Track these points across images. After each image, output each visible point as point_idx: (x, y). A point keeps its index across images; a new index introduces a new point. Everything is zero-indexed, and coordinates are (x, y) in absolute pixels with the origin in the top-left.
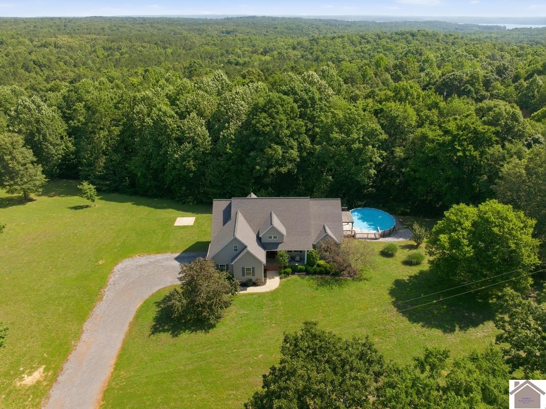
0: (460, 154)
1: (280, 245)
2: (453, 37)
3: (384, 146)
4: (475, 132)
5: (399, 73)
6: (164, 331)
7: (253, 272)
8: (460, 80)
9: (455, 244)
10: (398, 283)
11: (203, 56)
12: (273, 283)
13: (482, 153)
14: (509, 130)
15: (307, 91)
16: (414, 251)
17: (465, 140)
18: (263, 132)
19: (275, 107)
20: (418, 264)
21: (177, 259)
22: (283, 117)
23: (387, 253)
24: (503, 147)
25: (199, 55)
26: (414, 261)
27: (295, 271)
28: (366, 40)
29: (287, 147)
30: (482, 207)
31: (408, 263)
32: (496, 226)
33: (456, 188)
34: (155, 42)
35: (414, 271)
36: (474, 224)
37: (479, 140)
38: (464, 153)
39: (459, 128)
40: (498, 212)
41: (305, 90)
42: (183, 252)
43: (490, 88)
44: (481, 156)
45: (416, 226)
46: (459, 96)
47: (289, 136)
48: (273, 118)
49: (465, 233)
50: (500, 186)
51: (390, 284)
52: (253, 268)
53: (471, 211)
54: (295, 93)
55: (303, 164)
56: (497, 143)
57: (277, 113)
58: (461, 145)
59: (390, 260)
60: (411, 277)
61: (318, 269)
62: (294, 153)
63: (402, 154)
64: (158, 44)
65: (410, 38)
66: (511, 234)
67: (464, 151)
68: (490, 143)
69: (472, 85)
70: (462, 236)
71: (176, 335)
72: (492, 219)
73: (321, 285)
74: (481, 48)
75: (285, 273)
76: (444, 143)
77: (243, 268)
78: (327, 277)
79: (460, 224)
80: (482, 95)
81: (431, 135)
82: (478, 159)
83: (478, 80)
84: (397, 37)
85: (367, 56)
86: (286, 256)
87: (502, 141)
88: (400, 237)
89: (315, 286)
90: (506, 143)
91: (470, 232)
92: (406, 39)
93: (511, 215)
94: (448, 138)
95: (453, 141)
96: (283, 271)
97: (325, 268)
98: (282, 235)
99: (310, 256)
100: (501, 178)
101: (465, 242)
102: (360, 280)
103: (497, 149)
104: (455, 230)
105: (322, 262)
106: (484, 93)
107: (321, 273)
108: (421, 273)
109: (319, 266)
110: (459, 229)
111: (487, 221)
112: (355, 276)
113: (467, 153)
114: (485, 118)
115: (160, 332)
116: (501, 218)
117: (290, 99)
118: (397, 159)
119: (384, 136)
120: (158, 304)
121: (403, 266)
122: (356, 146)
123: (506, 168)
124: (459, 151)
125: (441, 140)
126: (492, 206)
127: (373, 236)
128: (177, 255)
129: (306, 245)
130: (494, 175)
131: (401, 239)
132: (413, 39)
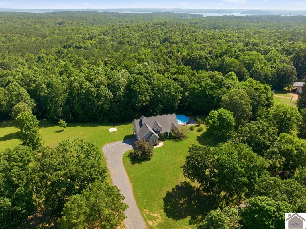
0: (207, 93)
1: (161, 131)
2: (182, 25)
3: (181, 92)
4: (211, 85)
5: (171, 55)
6: (136, 163)
7: (155, 141)
8: (196, 58)
9: (214, 122)
10: (198, 137)
11: (56, 42)
12: (161, 144)
13: (214, 92)
14: (221, 83)
15: (147, 73)
16: (199, 127)
17: (208, 88)
18: (137, 91)
19: (138, 81)
20: (202, 131)
21: (123, 142)
22: (143, 85)
23: (192, 129)
24: (220, 90)
25: (54, 41)
26: (201, 130)
27: (166, 139)
28: (141, 29)
29: (145, 96)
30: (219, 110)
31: (199, 131)
32: (224, 116)
33: (207, 104)
34: (20, 33)
35: (201, 133)
36: (218, 116)
37: (212, 88)
38: (209, 93)
39: (206, 84)
40: (224, 112)
41: (146, 72)
42: (124, 140)
43: (208, 60)
44: (214, 93)
45: (198, 119)
46: (201, 70)
47: (146, 92)
48: (139, 85)
49: (216, 119)
50: (222, 104)
51: (196, 138)
52: (155, 140)
53: (216, 112)
54: (142, 74)
55: (151, 101)
56: (218, 88)
57: (140, 83)
58: (207, 90)
59: (193, 131)
60: (201, 135)
61: (173, 137)
62: (148, 98)
63: (187, 95)
64: (23, 34)
65: (162, 27)
66: (228, 117)
67: (209, 92)
68: (216, 88)
69: (201, 59)
70: (215, 120)
71: (140, 163)
72: (223, 114)
73: (176, 142)
74: (197, 35)
75: (164, 140)
76: (201, 90)
77: (152, 140)
78: (177, 139)
79: (214, 116)
80: (205, 63)
81: (196, 87)
82: (213, 94)
83: (203, 57)
84: (156, 26)
85: (146, 40)
86: (164, 134)
87: (220, 88)
88: (192, 123)
89: (175, 142)
90: (221, 89)
91: (217, 118)
92: (160, 27)
93: (227, 112)
94: (203, 88)
95: (205, 89)
96: (163, 140)
97: (175, 136)
98: (161, 128)
99: (170, 133)
100: (222, 101)
101: (217, 121)
102: (187, 138)
103: (218, 91)
104: (213, 119)
105: (174, 135)
106: (206, 63)
107: (174, 138)
108: (203, 133)
109: (173, 136)
110: (214, 118)
111: (221, 115)
112: (185, 137)
113: (210, 93)
114: (213, 80)
115: (135, 163)
116: (225, 113)
117: (142, 77)
118: (186, 96)
119: (181, 89)
120: (128, 157)
121: (197, 132)
122: (173, 94)
123: (223, 98)
124: (207, 92)
125: (200, 89)
126: (222, 110)
127: (184, 125)
128: (122, 141)
129: (169, 130)
130: (219, 99)
131: (193, 124)
132: (164, 27)
